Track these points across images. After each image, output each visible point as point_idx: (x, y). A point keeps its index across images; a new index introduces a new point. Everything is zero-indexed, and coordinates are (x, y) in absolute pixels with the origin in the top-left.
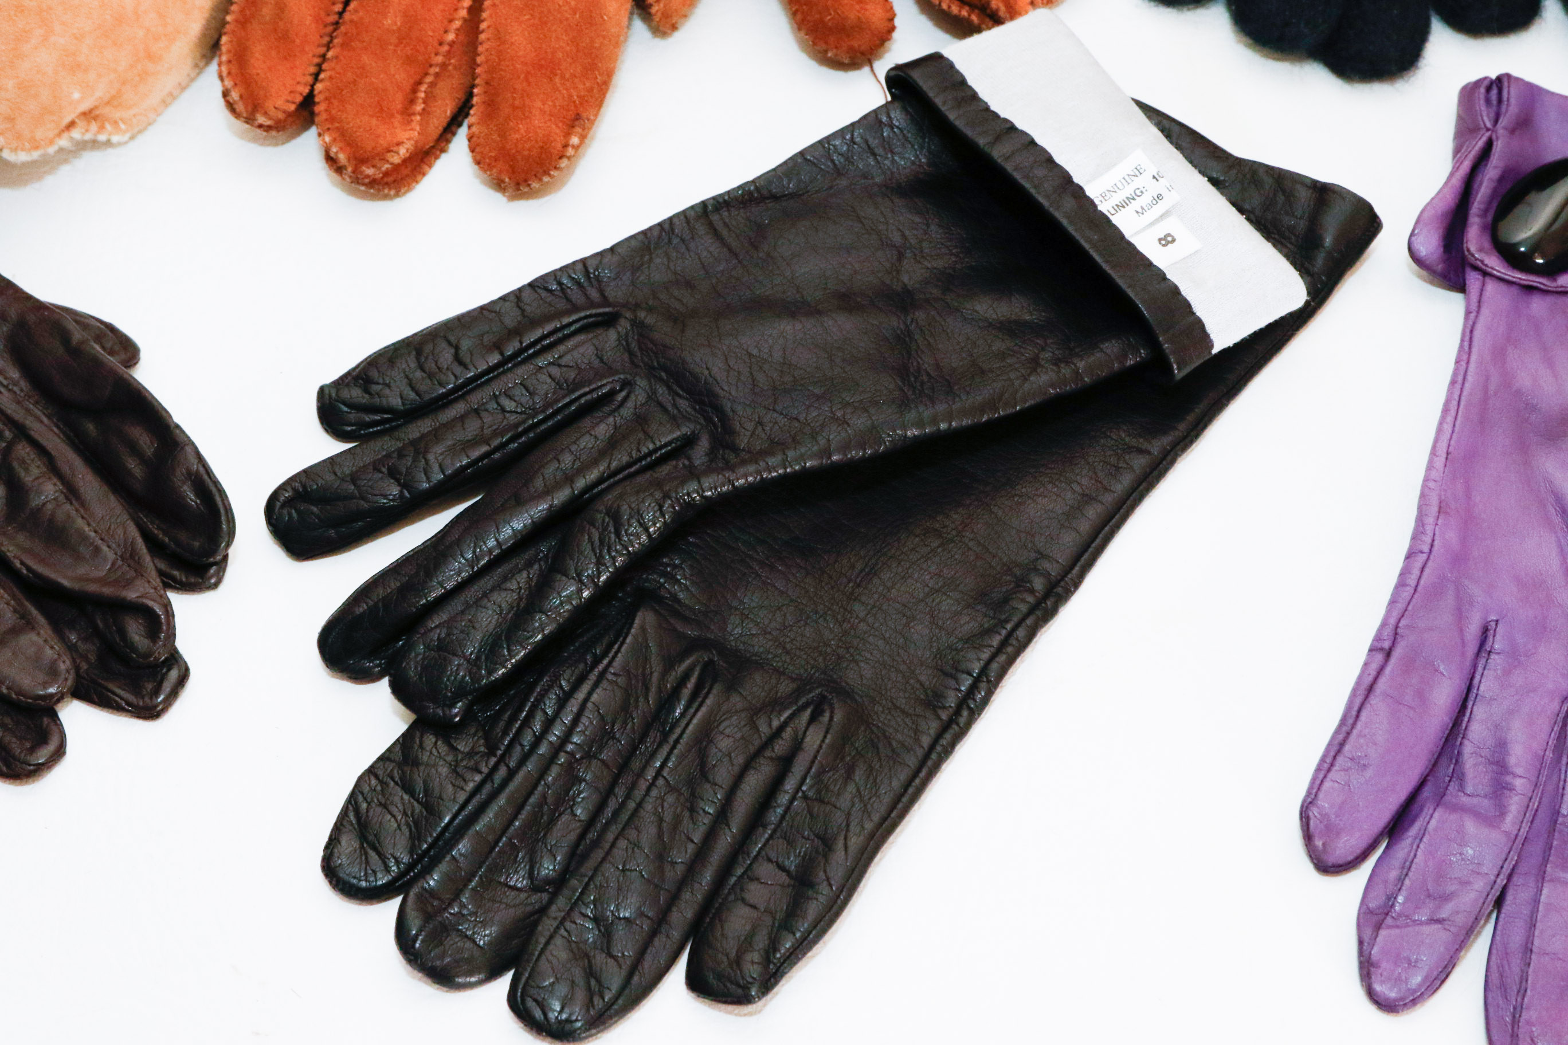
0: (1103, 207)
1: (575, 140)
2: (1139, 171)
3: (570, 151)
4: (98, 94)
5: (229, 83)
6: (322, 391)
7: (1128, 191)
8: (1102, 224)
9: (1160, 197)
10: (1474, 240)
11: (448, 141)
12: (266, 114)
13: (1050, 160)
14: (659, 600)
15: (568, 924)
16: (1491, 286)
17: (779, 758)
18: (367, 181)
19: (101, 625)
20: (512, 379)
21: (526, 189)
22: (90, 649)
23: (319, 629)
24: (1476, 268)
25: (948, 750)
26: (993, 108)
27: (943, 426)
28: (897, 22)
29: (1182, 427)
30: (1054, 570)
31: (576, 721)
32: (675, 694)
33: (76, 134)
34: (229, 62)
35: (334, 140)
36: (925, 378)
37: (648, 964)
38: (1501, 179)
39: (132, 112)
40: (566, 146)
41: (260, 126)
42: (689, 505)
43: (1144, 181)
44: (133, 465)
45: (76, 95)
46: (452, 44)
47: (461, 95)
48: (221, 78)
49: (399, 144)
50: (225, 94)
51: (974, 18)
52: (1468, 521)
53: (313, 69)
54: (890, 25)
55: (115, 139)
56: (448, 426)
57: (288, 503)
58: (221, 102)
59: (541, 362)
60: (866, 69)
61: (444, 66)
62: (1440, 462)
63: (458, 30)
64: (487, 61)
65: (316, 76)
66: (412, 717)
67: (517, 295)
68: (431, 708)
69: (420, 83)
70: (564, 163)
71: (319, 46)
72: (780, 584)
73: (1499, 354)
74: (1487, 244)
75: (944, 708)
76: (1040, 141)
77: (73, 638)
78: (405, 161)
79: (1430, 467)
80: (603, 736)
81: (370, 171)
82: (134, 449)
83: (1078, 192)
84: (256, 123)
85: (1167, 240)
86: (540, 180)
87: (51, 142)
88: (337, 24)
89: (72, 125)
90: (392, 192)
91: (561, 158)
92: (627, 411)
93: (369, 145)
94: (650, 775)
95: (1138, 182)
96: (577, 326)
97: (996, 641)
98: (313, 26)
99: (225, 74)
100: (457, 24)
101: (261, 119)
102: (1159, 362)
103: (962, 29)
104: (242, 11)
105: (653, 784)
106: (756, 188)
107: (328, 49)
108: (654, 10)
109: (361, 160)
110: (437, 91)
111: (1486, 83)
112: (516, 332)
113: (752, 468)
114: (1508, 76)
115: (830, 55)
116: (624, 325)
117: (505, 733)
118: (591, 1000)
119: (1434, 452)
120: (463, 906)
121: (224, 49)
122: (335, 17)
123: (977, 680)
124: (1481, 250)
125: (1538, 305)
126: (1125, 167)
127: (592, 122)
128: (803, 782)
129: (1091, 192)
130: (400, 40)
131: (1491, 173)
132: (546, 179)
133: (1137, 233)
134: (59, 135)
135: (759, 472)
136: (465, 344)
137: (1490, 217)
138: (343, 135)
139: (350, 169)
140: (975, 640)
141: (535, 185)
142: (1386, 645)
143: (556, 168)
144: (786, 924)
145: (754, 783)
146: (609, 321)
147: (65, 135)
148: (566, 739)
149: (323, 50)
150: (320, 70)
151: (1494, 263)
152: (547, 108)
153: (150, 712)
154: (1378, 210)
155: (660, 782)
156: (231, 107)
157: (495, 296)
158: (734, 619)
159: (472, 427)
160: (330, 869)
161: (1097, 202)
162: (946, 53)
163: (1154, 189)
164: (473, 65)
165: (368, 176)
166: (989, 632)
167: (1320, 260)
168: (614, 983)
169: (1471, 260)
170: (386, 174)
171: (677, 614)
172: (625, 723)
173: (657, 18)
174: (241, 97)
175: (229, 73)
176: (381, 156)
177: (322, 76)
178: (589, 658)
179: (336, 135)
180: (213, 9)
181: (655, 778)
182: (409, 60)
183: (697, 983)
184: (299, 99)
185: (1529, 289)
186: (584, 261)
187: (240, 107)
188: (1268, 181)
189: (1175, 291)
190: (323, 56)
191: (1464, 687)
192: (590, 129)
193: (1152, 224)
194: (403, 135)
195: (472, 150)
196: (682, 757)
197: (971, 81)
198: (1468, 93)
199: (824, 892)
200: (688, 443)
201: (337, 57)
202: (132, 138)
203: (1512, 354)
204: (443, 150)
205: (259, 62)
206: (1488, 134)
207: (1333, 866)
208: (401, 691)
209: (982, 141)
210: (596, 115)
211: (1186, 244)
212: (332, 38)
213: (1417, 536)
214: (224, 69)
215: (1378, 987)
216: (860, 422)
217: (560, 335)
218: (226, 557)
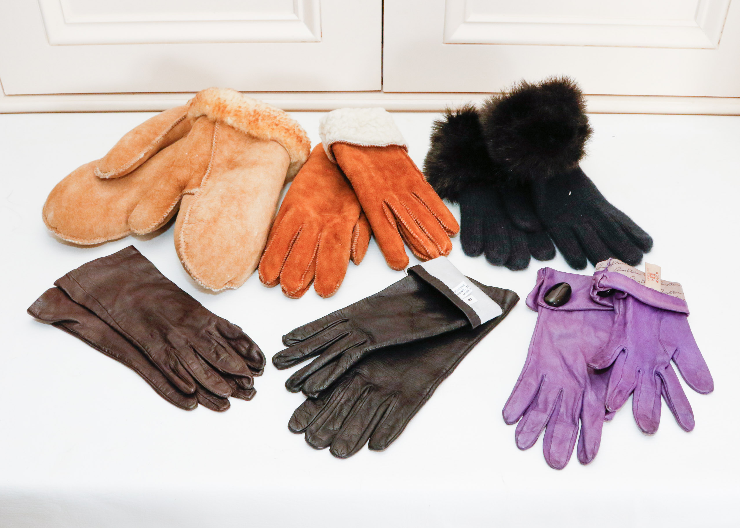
0: (456, 293)
1: (338, 285)
2: (463, 286)
3: (337, 288)
4: (233, 277)
5: (261, 274)
6: (283, 337)
7: (461, 290)
8: (456, 297)
9: (468, 291)
10: (540, 301)
11: (309, 287)
12: (269, 281)
13: (443, 284)
14: (360, 374)
15: (342, 436)
16: (544, 309)
17: (388, 404)
18: (291, 295)
19: (237, 381)
20: (325, 333)
21: (327, 296)
22: (235, 387)
23: (285, 382)
24: (540, 306)
25: (424, 403)
26: (431, 275)
27: (421, 337)
28: (410, 261)
29: (475, 340)
30: (448, 369)
31: (343, 396)
32: (364, 392)
33: (227, 286)
34: (261, 270)
35: (284, 286)
36: (417, 328)
37: (360, 444)
38: (546, 288)
39: (238, 282)
40: (336, 286)
41: (267, 284)
42: (367, 352)
43: (464, 288)
44: (243, 350)
45: (229, 276)
46: (310, 266)
47: (312, 277)
48: (259, 273)
49: (299, 286)
50: (260, 277)
51: (427, 259)
52: (539, 355)
53: (279, 272)
54: (408, 261)
55: (235, 288)
56: (312, 342)
57: (277, 358)
58: (259, 279)
59: (332, 329)
60: (403, 271)
61: (308, 271)
62: (532, 343)
63: (311, 263)
64: (318, 270)
65: (280, 273)
66: (307, 398)
67: (326, 317)
68: (310, 395)
69: (303, 274)
70: (336, 290)
71: (280, 267)
72: (386, 372)
73: (545, 322)
74: (543, 301)
75: (423, 395)
76: (441, 280)
77: (231, 385)
78: (300, 290)
79: (530, 344)
80: (348, 400)
81: (292, 292)
82: (244, 347)
83: (450, 290)
84: (267, 283)
85: (470, 300)
86: (330, 294)
87: (222, 287)
88: (284, 262)
89: (226, 284)
90: (297, 298)
91: (335, 289)
92: (352, 337)
93: (292, 286)
94: (359, 407)
95: (463, 288)
96: (340, 322)
97: (435, 382)
98: (279, 263)
99: (260, 273)
100: (311, 262)
101: (268, 282)
102: (469, 325)
103: (423, 260)
104: (263, 260)
105: (360, 409)
106: (379, 295)
107: (283, 267)
108: (355, 259)
109: (290, 290)
110: (306, 276)
111: (543, 269)
112: (326, 324)
113: (380, 344)
114: (547, 267)
115: (395, 268)
116: (350, 321)
117: (327, 400)
118: (348, 450)
119: (531, 342)
120: (319, 432)
121: (260, 267)
122: (284, 261)
123: (431, 389)
124: (541, 302)
125: (555, 314)
126: (460, 285)
127: (342, 282)
128: (393, 408)
129: (453, 290)
130: (299, 265)
131: (544, 287)
132: (332, 294)
133: (464, 298)
134: (223, 286)
135: (381, 345)
136: (314, 326)
137: (543, 296)
138: (286, 285)
139: (288, 292)
140: (430, 382)
141: (329, 295)
142: (521, 379)
143: (334, 291)
144: (390, 435)
145: (382, 410)
146: (347, 321)
147: (225, 286)
148: (340, 400)
149: (281, 268)
150: (281, 271)
151: (544, 304)
152: (332, 279)
153: (248, 399)
154: (518, 295)
155: (362, 408)
156: (261, 280)
157: (321, 317)
158: (377, 378)
159: (317, 342)
160: (289, 427)
161: (454, 292)
162: (420, 265)
163: (467, 289)
164: (315, 270)
165: (292, 293)
166: (434, 380)
167: (506, 306)
168: (352, 447)
169: (539, 304)
170: (296, 293)
171: (363, 376)
172: (353, 398)
173: (355, 261)
174: (264, 277)
175: (261, 273)
176: (295, 289)
177: (281, 273)
178: (345, 386)
179: (285, 285)
180: (257, 260)
181: (360, 408)
182: (301, 270)
183: (371, 447)
184: (276, 278)
185: (553, 310)
186: (341, 310)
187: (263, 280)
188: (494, 290)
189: (472, 310)
190: (282, 269)
191: (538, 387)
192: (341, 283)
193: (467, 296)
194: (300, 285)
195: (315, 288)
196: (366, 404)
197: (426, 270)
198: (539, 272)
199: (398, 429)
200: (365, 342)
201: (284, 269)
202: (238, 288)
203: (549, 323)
204: (308, 290)
205: (267, 270)
206: (543, 279)
207: (510, 423)
208: (305, 393)
209: (428, 281)
210: (343, 280)
211: (474, 300)
212: (283, 265)
213: (528, 358)
214: (260, 271)
215: (519, 445)
216: (404, 336)
217: (336, 324)
218: (264, 368)
